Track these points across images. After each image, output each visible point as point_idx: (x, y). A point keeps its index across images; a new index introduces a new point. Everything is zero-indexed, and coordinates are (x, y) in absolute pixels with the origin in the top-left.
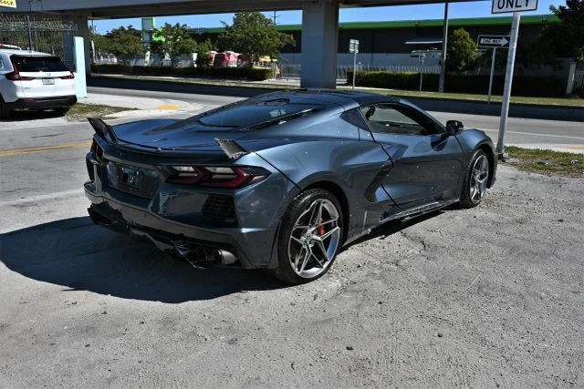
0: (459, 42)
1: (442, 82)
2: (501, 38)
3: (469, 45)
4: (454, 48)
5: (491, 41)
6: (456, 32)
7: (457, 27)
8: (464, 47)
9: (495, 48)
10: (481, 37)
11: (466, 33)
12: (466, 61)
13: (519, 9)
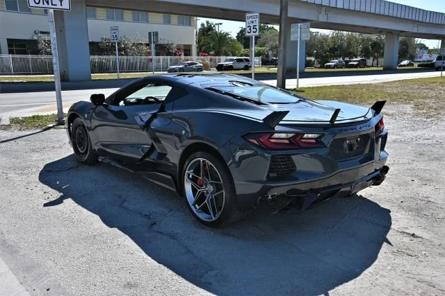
13: (53, 7)
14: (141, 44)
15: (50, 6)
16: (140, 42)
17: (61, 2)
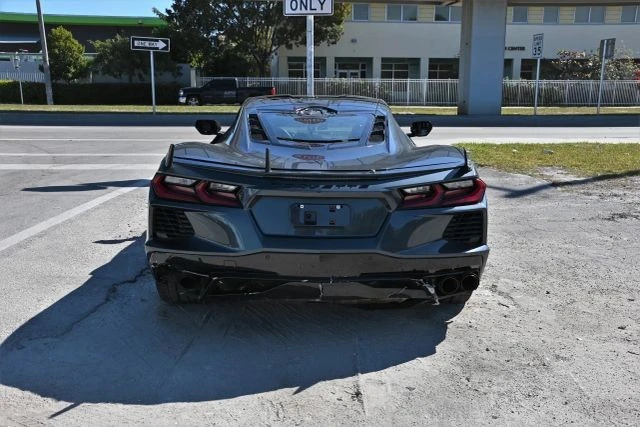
0: (62, 43)
1: (49, 92)
2: (157, 41)
3: (75, 48)
4: (57, 51)
5: (147, 44)
6: (56, 31)
7: (55, 26)
8: (70, 49)
9: (152, 51)
10: (134, 39)
11: (68, 33)
12: (75, 67)
13: (314, 12)
14: (624, 61)
15: (309, 11)
16: (625, 57)
17: (322, 4)
